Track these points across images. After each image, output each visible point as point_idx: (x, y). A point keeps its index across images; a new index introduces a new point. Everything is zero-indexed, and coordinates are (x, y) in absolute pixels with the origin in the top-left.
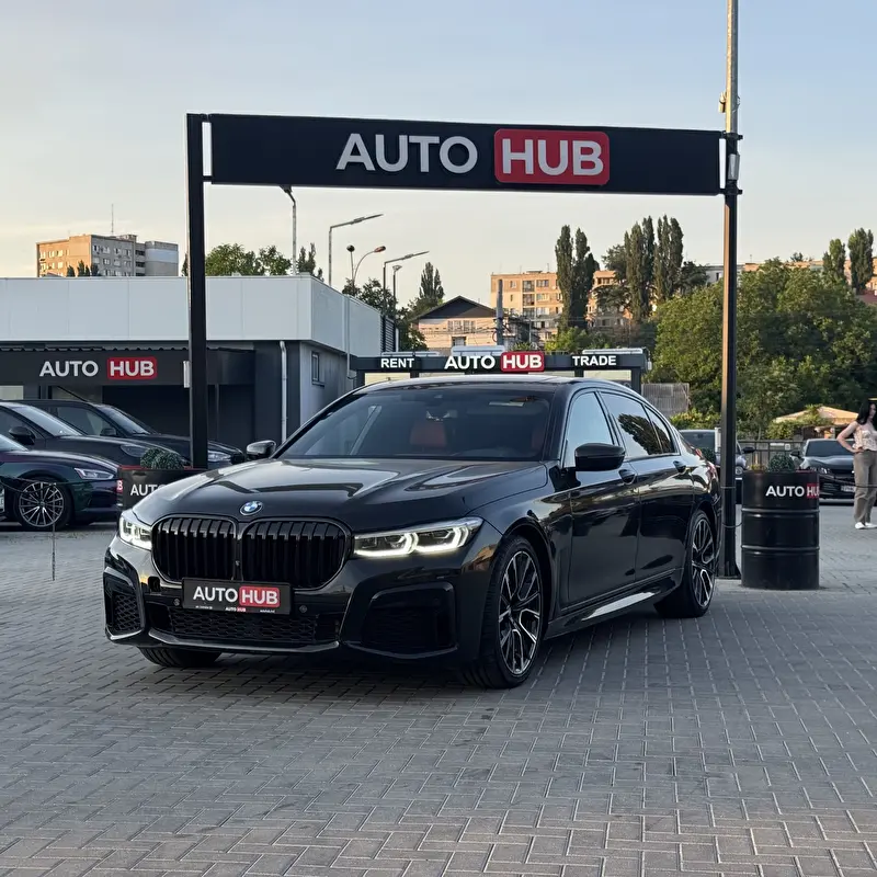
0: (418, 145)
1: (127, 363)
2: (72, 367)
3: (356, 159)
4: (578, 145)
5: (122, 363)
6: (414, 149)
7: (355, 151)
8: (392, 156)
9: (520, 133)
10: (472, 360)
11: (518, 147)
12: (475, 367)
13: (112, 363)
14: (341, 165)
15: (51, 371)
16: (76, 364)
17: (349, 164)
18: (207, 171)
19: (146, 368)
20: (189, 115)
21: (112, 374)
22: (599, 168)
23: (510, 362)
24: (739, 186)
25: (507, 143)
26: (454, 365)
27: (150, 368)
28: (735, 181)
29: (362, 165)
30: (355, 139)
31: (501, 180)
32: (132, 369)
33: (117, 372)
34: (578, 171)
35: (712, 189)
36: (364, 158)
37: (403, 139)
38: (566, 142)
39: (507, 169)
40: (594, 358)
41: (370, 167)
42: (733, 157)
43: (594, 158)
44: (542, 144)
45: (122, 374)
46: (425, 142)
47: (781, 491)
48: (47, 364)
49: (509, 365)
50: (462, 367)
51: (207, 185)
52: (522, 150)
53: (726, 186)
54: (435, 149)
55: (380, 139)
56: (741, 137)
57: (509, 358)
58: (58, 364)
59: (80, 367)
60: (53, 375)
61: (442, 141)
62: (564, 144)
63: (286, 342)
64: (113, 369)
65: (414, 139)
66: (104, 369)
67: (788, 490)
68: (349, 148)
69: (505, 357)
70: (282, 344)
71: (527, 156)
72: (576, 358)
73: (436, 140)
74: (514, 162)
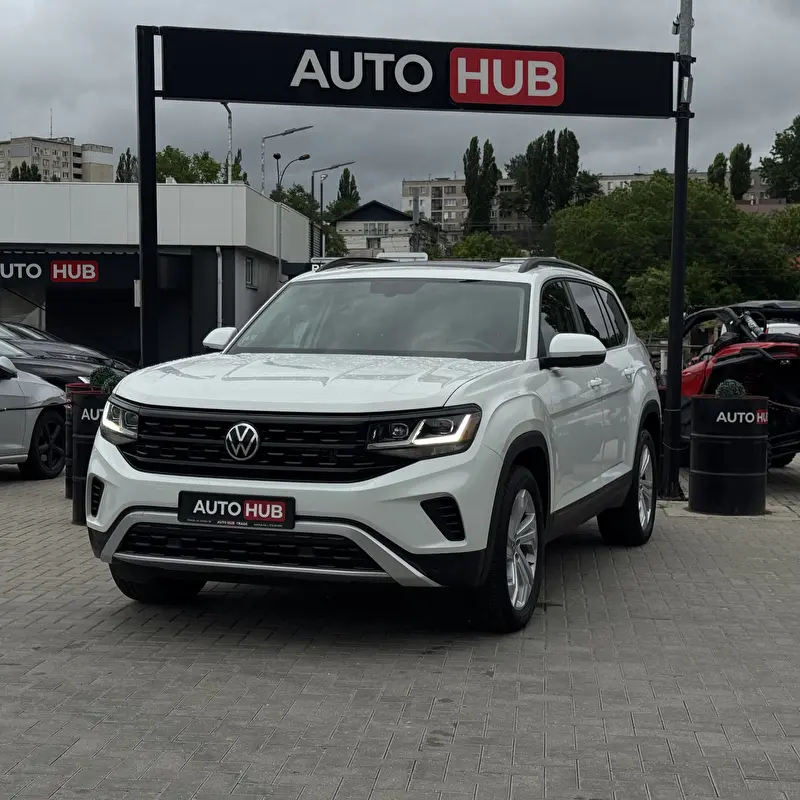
0: (373, 63)
1: (70, 266)
2: (16, 269)
3: (310, 76)
4: (533, 65)
5: (64, 266)
6: (369, 67)
7: (310, 68)
8: (347, 74)
9: (476, 52)
11: (473, 67)
13: (55, 266)
14: (295, 82)
16: (20, 266)
17: (304, 81)
18: (159, 86)
19: (88, 272)
20: (139, 27)
21: (55, 276)
22: (553, 89)
24: (692, 110)
25: (462, 62)
27: (92, 271)
28: (687, 105)
29: (316, 82)
30: (310, 55)
31: (455, 100)
32: (74, 273)
33: (60, 275)
34: (533, 91)
35: (665, 112)
36: (319, 75)
37: (358, 56)
38: (522, 62)
39: (462, 89)
41: (324, 84)
42: (686, 80)
43: (549, 78)
44: (497, 64)
46: (379, 59)
47: (732, 418)
51: (158, 100)
52: (477, 69)
53: (678, 109)
54: (389, 67)
55: (334, 56)
56: (694, 60)
58: (3, 266)
59: (24, 269)
61: (397, 59)
62: (519, 64)
63: (223, 248)
64: (56, 271)
65: (369, 56)
66: (47, 271)
67: (738, 416)
68: (303, 64)
70: (218, 250)
71: (482, 76)
73: (391, 57)
74: (469, 82)
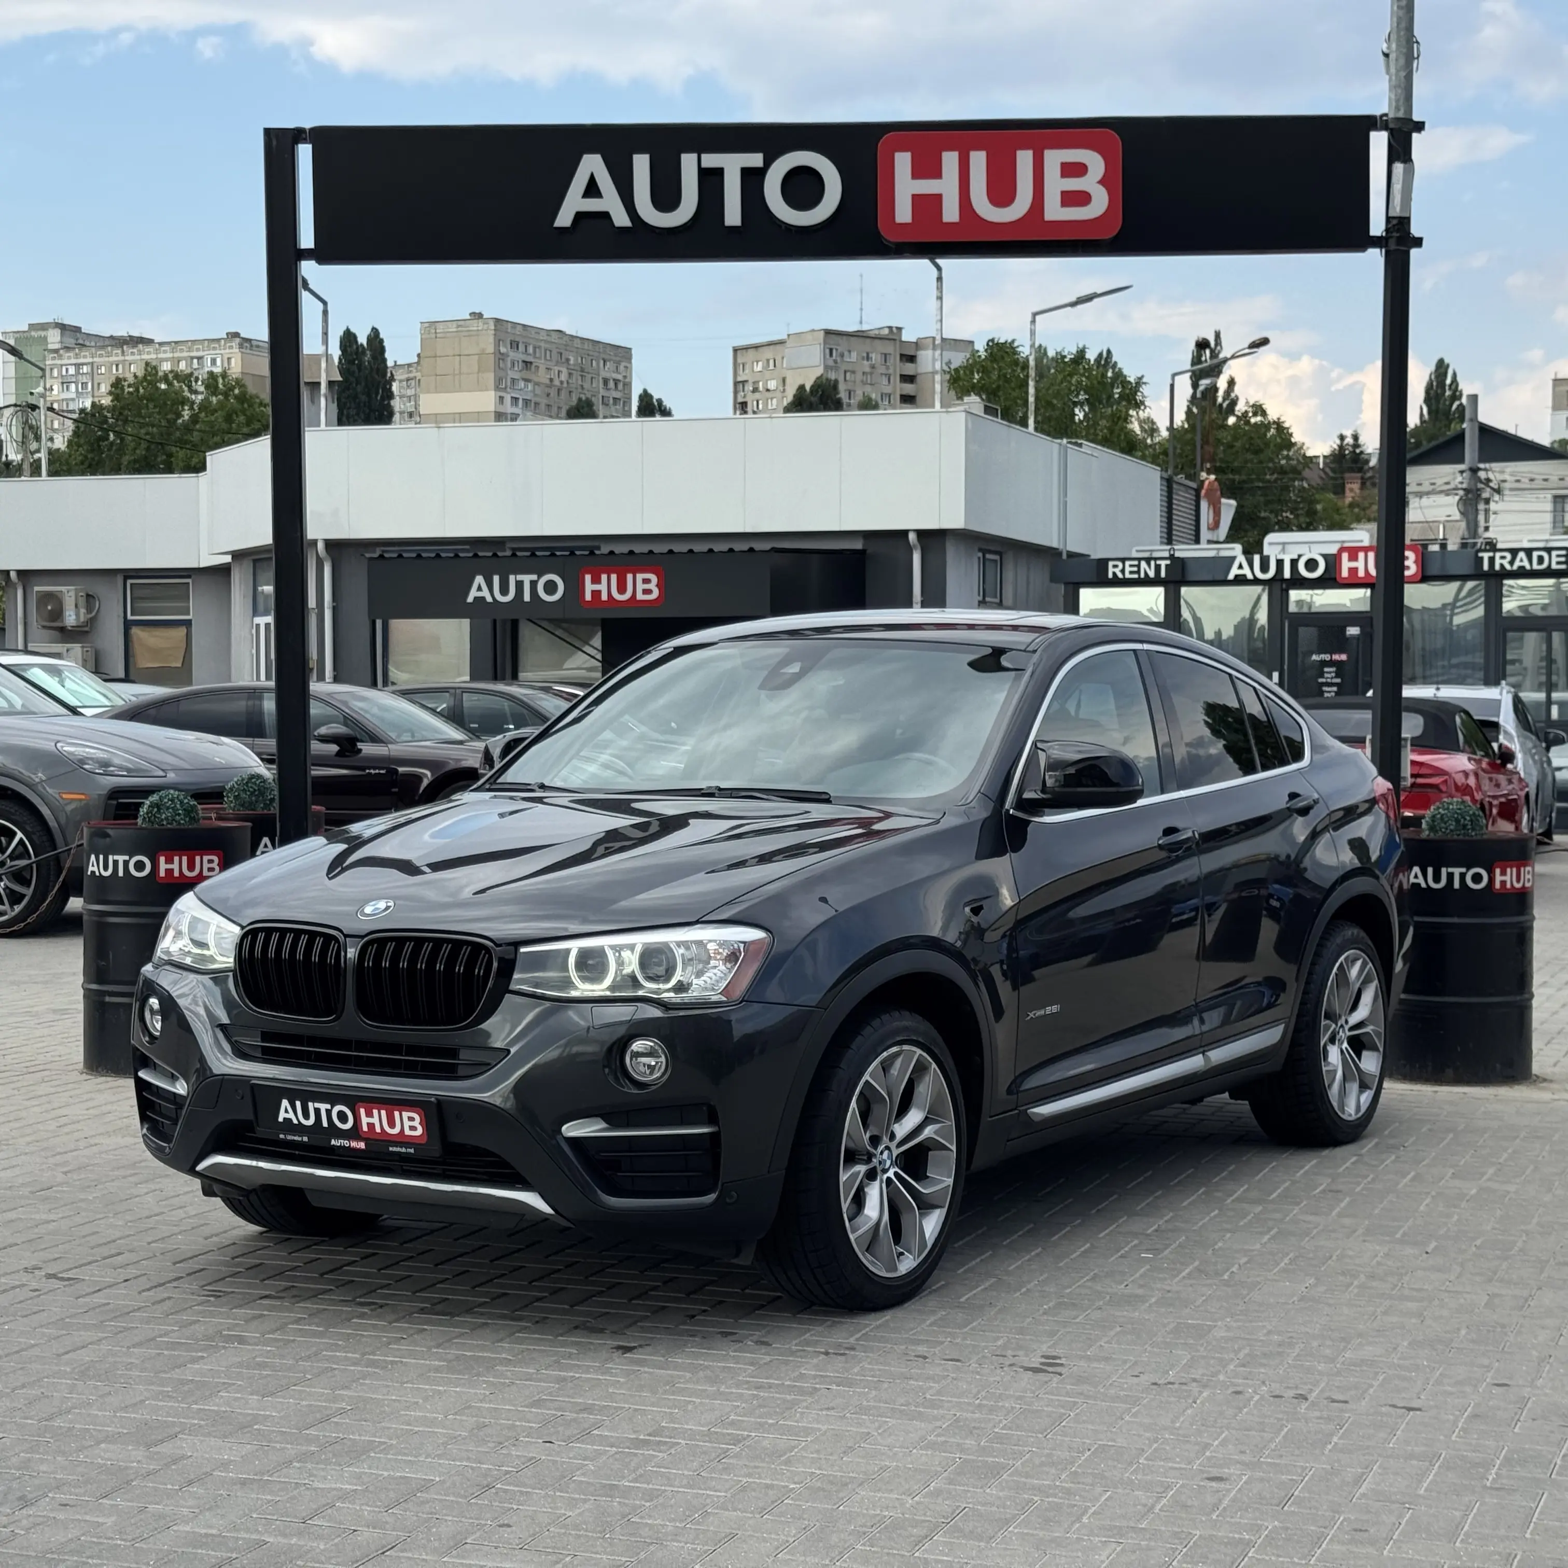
0: (718, 173)
1: (614, 577)
2: (519, 585)
3: (593, 205)
4: (1054, 158)
5: (604, 577)
6: (711, 180)
7: (592, 190)
9: (931, 139)
10: (1280, 563)
12: (1287, 574)
13: (588, 578)
14: (564, 219)
15: (485, 593)
16: (527, 579)
17: (580, 216)
19: (645, 587)
20: (268, 132)
21: (588, 597)
22: (1099, 204)
23: (1353, 564)
24: (1415, 231)
25: (903, 162)
26: (1246, 571)
27: (653, 586)
28: (1406, 221)
29: (606, 216)
30: (592, 164)
31: (890, 237)
32: (622, 589)
33: (596, 594)
34: (1054, 211)
36: (610, 202)
37: (689, 164)
38: (1030, 153)
39: (904, 213)
40: (1522, 555)
41: (621, 219)
42: (1402, 168)
43: (1091, 183)
44: (978, 160)
45: (604, 597)
46: (734, 165)
47: (1437, 879)
48: (479, 580)
49: (1353, 571)
50: (1260, 576)
52: (935, 172)
53: (1386, 231)
54: (753, 179)
55: (641, 164)
56: (1419, 127)
57: (1353, 557)
58: (496, 579)
59: (534, 584)
60: (489, 599)
61: (768, 163)
62: (1024, 159)
63: (921, 534)
64: (589, 587)
65: (711, 160)
66: (575, 588)
67: (1450, 876)
68: (579, 184)
69: (1345, 556)
70: (912, 537)
71: (945, 186)
72: (1486, 556)
73: (755, 160)
74: (918, 200)
